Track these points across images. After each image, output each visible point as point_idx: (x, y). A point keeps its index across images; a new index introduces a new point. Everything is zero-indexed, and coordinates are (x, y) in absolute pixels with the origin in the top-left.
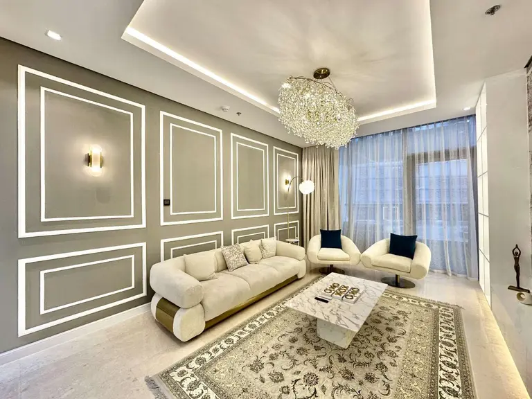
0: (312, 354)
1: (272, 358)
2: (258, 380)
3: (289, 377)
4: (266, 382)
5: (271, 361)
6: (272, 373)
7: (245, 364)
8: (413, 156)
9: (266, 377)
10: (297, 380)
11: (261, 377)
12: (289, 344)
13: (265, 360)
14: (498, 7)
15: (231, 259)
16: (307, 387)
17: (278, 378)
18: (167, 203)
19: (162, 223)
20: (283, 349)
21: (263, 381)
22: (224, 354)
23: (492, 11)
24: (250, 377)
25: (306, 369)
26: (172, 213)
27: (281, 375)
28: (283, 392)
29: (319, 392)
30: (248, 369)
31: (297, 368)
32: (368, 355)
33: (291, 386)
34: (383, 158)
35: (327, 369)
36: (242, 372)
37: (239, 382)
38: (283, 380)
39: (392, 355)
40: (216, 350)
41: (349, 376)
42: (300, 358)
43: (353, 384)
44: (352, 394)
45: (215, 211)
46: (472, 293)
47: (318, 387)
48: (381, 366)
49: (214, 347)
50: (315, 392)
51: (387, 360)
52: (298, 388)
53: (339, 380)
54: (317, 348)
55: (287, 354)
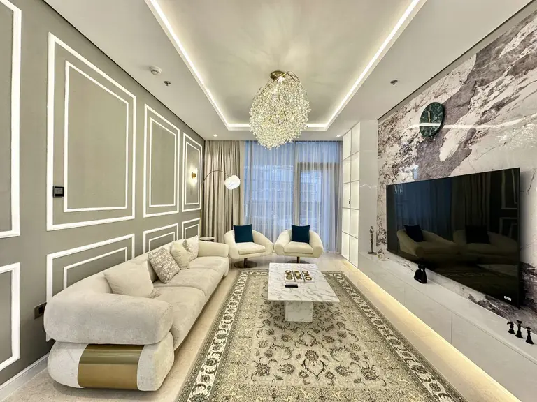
0: (295, 337)
1: (268, 355)
2: (276, 381)
3: (296, 363)
4: (284, 378)
5: (270, 359)
6: (281, 367)
7: (250, 374)
8: (301, 164)
9: (280, 374)
10: (304, 362)
11: (276, 377)
12: (271, 337)
13: (265, 361)
14: (396, 81)
15: (165, 267)
16: (315, 363)
17: (289, 369)
18: (58, 192)
19: (51, 226)
20: (270, 344)
21: (280, 379)
22: (218, 377)
23: (393, 82)
24: (266, 382)
25: (302, 350)
26: (66, 210)
27: (289, 365)
28: (304, 377)
29: (325, 361)
30: (257, 377)
31: (296, 353)
32: (327, 320)
33: (304, 369)
34: (281, 162)
35: (314, 343)
36: (256, 383)
37: (262, 393)
38: (294, 368)
39: (338, 314)
40: (205, 379)
41: (331, 340)
42: (290, 344)
43: (338, 345)
44: (343, 351)
45: (126, 207)
46: (339, 261)
47: (321, 358)
48: (339, 324)
49: (199, 376)
50: (323, 364)
51: (339, 319)
52: (310, 367)
53: (329, 346)
54: (294, 330)
55: (278, 346)
